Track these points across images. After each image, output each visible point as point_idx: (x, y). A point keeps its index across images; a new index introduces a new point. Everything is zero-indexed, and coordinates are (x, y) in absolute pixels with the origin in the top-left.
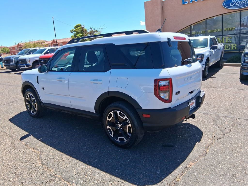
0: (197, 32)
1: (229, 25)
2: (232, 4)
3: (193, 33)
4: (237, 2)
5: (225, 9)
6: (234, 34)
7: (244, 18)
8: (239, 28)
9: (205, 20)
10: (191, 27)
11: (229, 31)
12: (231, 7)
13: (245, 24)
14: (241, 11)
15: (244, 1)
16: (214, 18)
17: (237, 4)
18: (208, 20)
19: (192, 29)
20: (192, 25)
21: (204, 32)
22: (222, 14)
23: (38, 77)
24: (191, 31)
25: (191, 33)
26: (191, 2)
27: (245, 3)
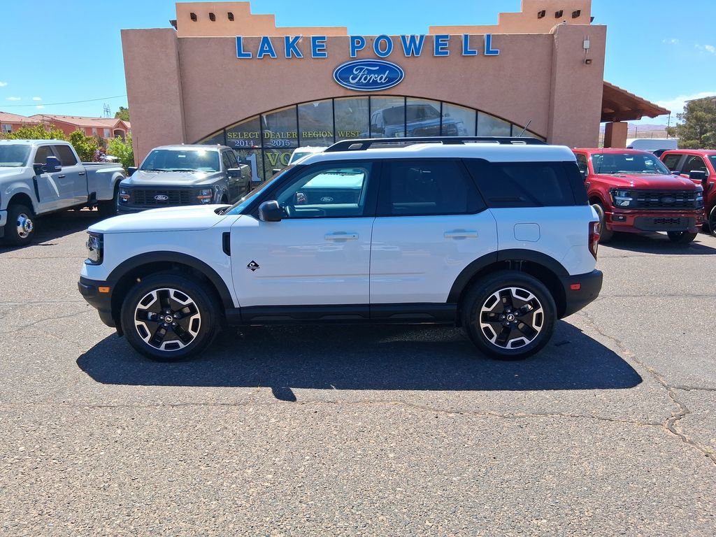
0: (276, 132)
1: (349, 125)
2: (353, 79)
3: (267, 135)
4: (363, 75)
5: (338, 87)
7: (377, 112)
8: (368, 133)
9: (295, 106)
10: (261, 118)
12: (351, 84)
13: (379, 126)
14: (370, 96)
15: (376, 76)
16: (316, 104)
17: (362, 80)
18: (301, 107)
19: (263, 125)
20: (262, 115)
21: (295, 134)
22: (333, 98)
23: (226, 237)
24: (262, 129)
25: (262, 135)
26: (260, 55)
27: (379, 81)
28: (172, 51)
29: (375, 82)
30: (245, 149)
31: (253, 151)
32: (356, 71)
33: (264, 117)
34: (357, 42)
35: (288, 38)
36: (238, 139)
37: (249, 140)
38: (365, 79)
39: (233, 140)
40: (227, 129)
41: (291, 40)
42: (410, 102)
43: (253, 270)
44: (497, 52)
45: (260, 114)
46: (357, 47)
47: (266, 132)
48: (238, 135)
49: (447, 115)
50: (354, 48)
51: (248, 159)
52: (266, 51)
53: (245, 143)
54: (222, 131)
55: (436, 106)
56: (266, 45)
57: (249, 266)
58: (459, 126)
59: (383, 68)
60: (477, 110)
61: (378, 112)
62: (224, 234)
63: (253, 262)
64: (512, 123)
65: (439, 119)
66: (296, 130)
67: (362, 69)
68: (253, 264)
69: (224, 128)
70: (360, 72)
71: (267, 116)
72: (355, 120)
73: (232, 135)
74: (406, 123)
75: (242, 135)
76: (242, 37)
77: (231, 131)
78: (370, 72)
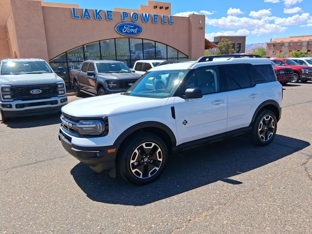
0: (91, 54)
1: (122, 50)
2: (124, 30)
3: (87, 55)
4: (128, 29)
5: (118, 33)
6: (126, 59)
8: (129, 54)
9: (99, 42)
10: (83, 47)
11: (122, 57)
13: (133, 51)
14: (129, 38)
15: (133, 30)
16: (108, 41)
17: (128, 31)
18: (101, 42)
19: (85, 50)
21: (99, 55)
22: (115, 39)
23: (173, 109)
24: (84, 52)
25: (84, 55)
26: (84, 17)
27: (134, 32)
28: (41, 13)
29: (133, 33)
30: (76, 62)
31: (80, 63)
32: (125, 27)
33: (85, 46)
34: (125, 14)
35: (96, 11)
36: (73, 57)
37: (78, 57)
38: (129, 31)
39: (71, 58)
40: (67, 52)
41: (98, 11)
42: (145, 41)
43: (185, 125)
44: (174, 23)
45: (83, 45)
46: (125, 17)
47: (86, 53)
48: (73, 55)
49: (157, 47)
50: (124, 17)
51: (78, 67)
52: (87, 16)
53: (76, 59)
54: (65, 53)
55: (153, 43)
56: (87, 13)
57: (183, 123)
58: (161, 51)
59: (136, 27)
60: (167, 45)
61: (133, 45)
62: (171, 108)
63: (185, 120)
64: (178, 51)
65: (154, 49)
66: (100, 53)
67: (127, 26)
68: (185, 121)
69: (66, 52)
70: (127, 28)
71: (86, 46)
72: (124, 48)
73: (70, 55)
74: (143, 50)
75: (75, 55)
76: (75, 8)
77: (69, 53)
78: (131, 28)
